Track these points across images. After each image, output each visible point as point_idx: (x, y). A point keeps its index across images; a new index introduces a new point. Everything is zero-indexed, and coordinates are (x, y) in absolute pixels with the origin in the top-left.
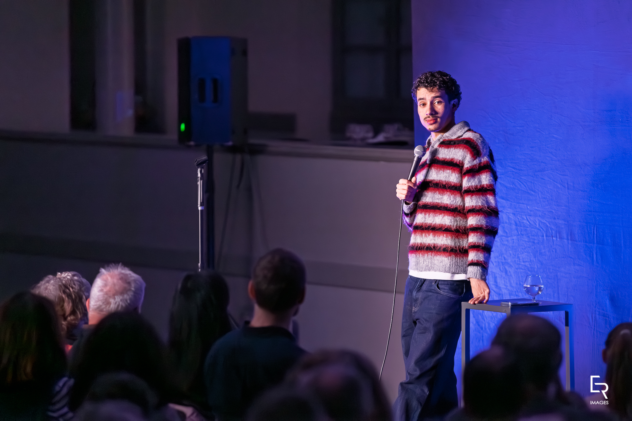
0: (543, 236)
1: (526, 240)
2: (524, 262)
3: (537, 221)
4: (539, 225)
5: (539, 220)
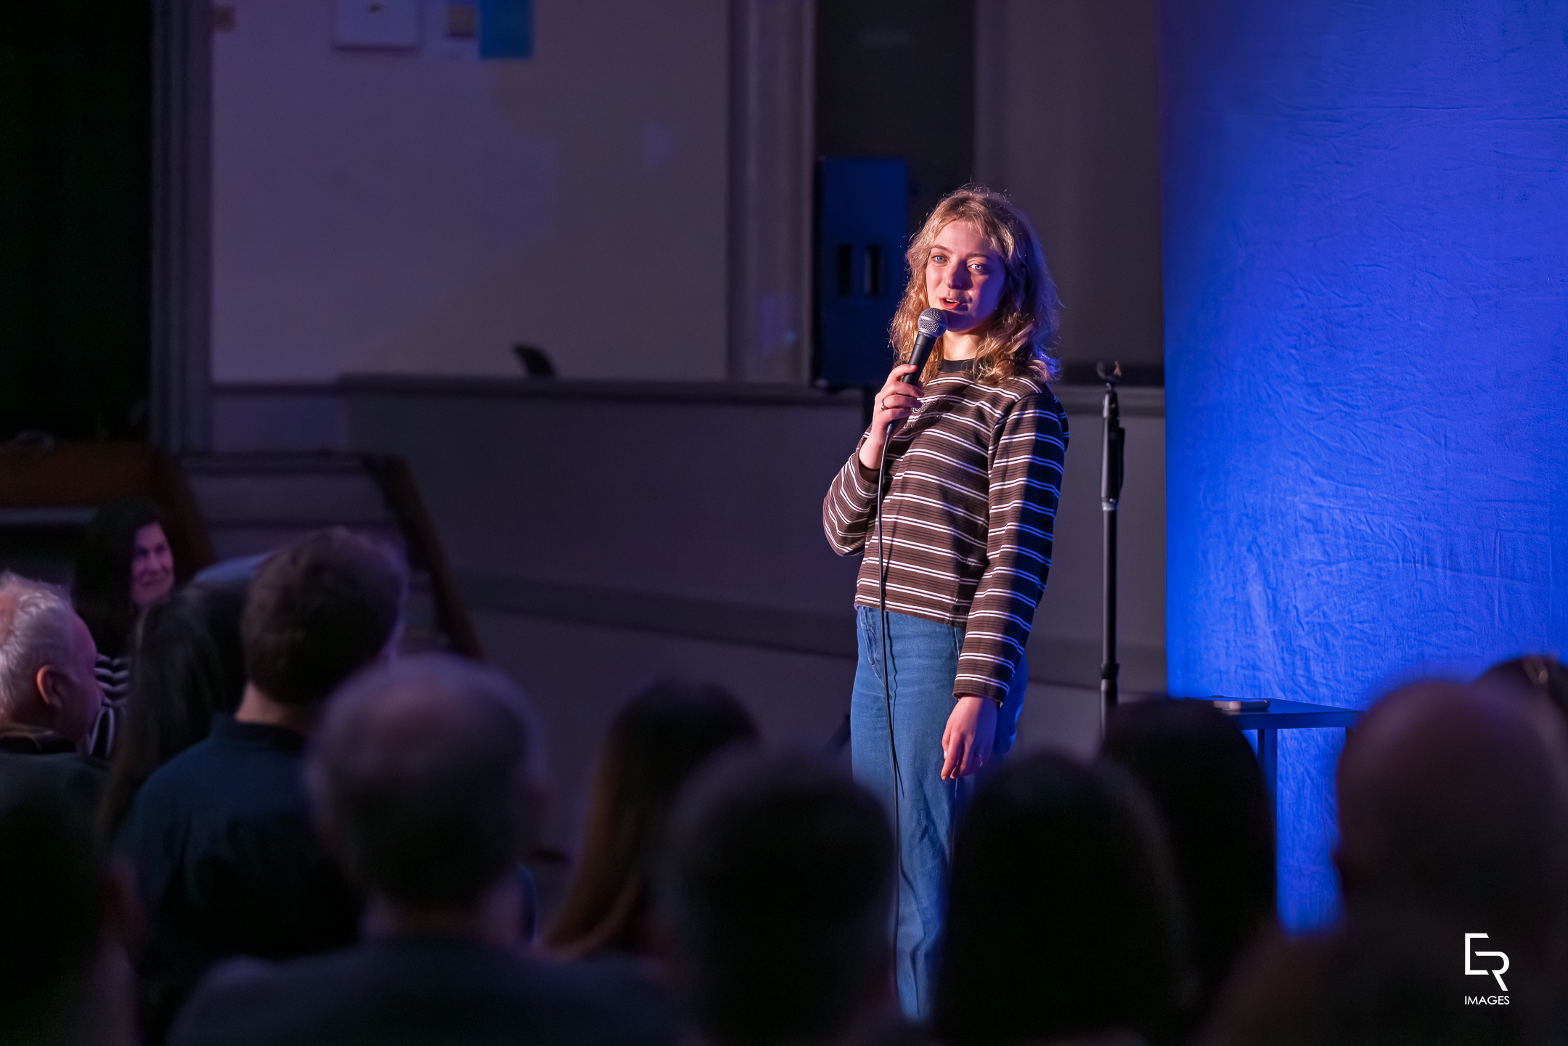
0: (1397, 561)
1: (1366, 570)
3: (1386, 524)
4: (1390, 534)
5: (1389, 523)
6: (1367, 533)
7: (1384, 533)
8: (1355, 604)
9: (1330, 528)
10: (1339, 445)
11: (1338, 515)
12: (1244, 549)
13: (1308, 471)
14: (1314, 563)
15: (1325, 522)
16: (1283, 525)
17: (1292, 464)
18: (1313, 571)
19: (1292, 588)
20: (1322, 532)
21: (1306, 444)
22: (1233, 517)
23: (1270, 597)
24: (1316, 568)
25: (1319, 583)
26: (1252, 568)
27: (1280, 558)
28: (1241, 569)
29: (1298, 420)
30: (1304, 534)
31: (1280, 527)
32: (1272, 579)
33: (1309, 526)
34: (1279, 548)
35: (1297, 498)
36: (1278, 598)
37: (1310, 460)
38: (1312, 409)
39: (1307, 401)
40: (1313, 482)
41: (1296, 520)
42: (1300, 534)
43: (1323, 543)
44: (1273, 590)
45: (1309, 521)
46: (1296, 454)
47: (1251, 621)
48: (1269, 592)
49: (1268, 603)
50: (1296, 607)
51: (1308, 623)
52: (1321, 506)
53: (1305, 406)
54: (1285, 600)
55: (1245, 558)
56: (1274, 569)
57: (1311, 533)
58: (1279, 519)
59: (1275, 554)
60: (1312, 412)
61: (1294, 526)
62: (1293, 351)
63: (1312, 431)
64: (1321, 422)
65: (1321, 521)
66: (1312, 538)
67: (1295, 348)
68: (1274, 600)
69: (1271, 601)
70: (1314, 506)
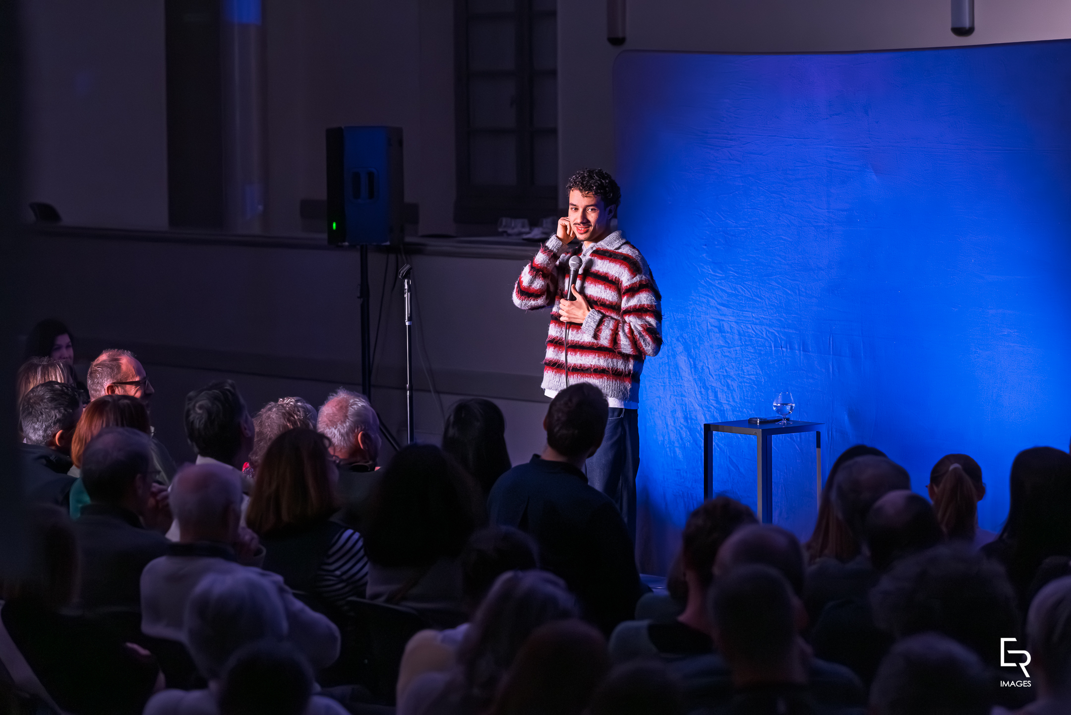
0: (771, 347)
1: (752, 351)
2: (749, 375)
3: (764, 330)
4: (766, 334)
5: (765, 329)
6: (752, 333)
7: (763, 334)
8: (746, 366)
9: (729, 331)
10: (734, 292)
11: (734, 325)
12: (675, 339)
13: (714, 303)
14: (720, 347)
15: (726, 328)
17: (705, 300)
18: (719, 351)
19: (706, 358)
20: (724, 332)
21: (713, 291)
23: (692, 362)
25: (723, 357)
27: (698, 344)
28: (672, 349)
29: (707, 279)
30: (713, 333)
31: (698, 329)
32: (693, 354)
33: (716, 330)
34: (697, 340)
35: (708, 316)
36: (697, 363)
37: (716, 298)
38: (717, 274)
39: (714, 271)
40: (717, 309)
41: (707, 326)
42: (710, 333)
43: (725, 337)
44: (693, 359)
45: (715, 327)
46: (707, 295)
47: (680, 374)
48: (691, 360)
50: (708, 367)
51: (716, 375)
52: (723, 320)
53: (712, 273)
54: (701, 364)
55: (675, 344)
56: (694, 349)
57: (717, 333)
58: (697, 326)
59: (694, 342)
60: (716, 276)
61: (706, 329)
62: (705, 247)
63: (717, 285)
64: (723, 281)
65: (723, 327)
66: (718, 335)
67: (706, 245)
68: (694, 364)
69: (692, 364)
70: (719, 320)
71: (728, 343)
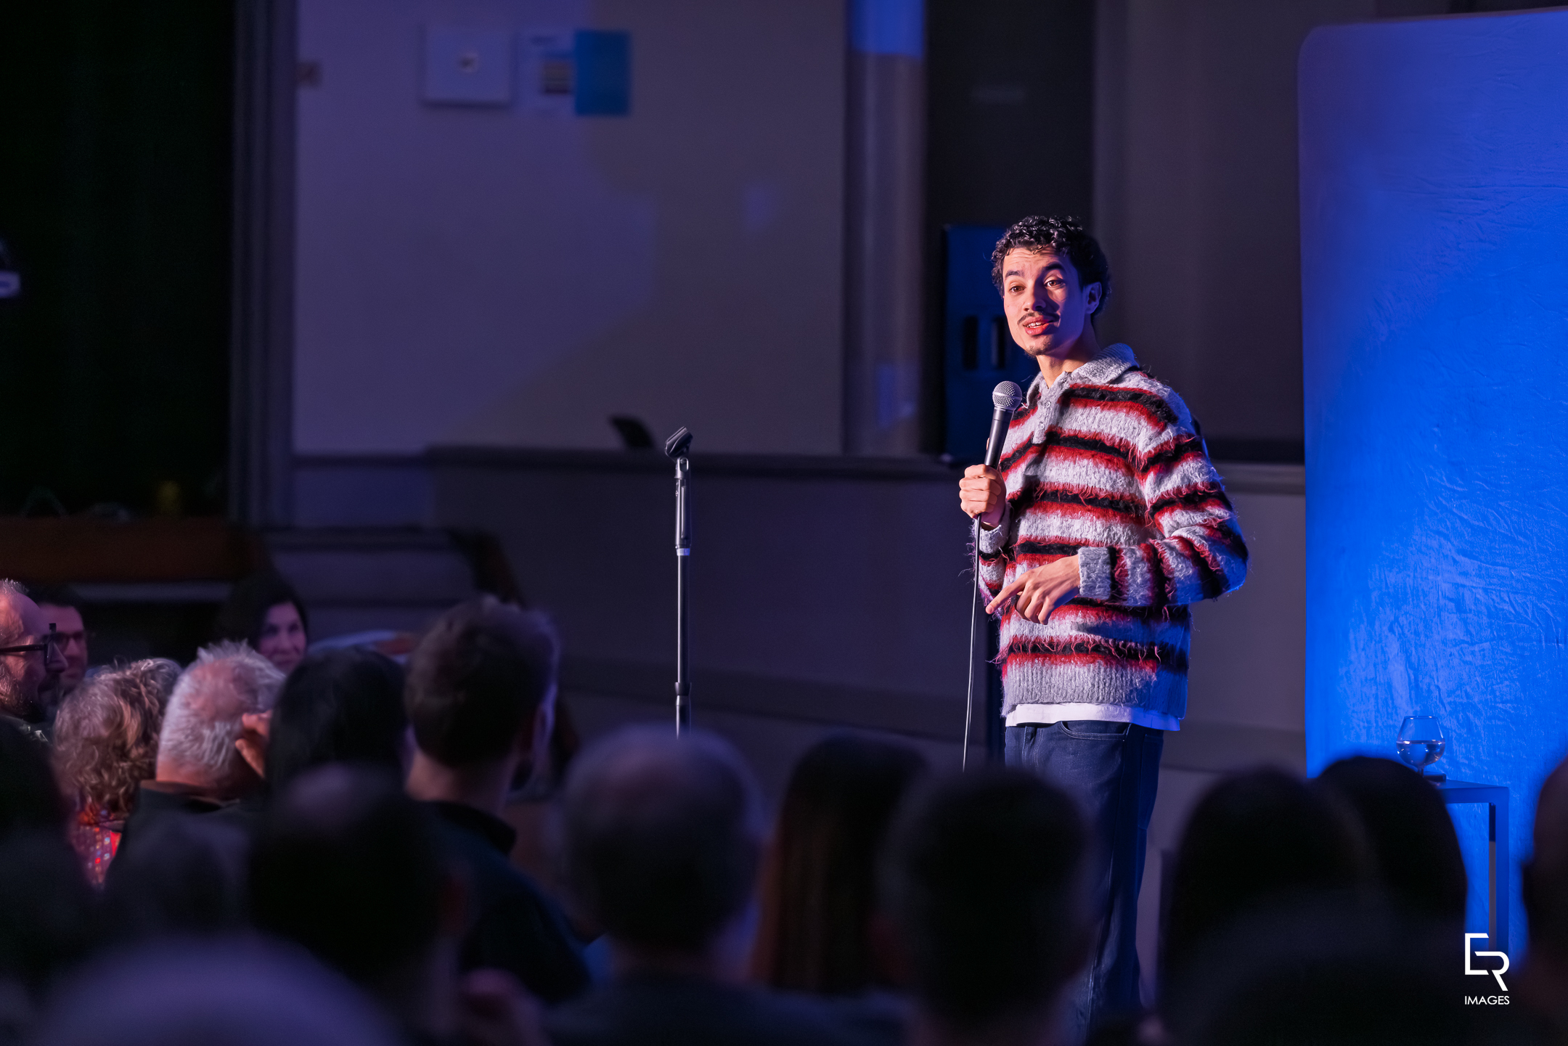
0: (1540, 640)
1: (1508, 650)
2: (1503, 702)
3: (1529, 604)
4: (1533, 614)
5: (1532, 602)
6: (1510, 612)
7: (1527, 613)
8: (1498, 684)
10: (1481, 523)
11: (1480, 595)
12: (1385, 628)
13: (1450, 551)
14: (1457, 643)
15: (1467, 602)
16: (1425, 604)
17: (1435, 544)
18: (1454, 651)
19: (1435, 669)
20: (1465, 612)
21: (1448, 523)
22: (1375, 595)
23: (1413, 677)
24: (1458, 648)
25: (1462, 664)
26: (1394, 648)
27: (1423, 638)
28: (1382, 648)
29: (1441, 499)
30: (1446, 613)
31: (1423, 606)
32: (1414, 659)
33: (1451, 605)
34: (1421, 628)
35: (1439, 578)
36: (1420, 679)
37: (1452, 539)
38: (1456, 487)
39: (1450, 481)
40: (1455, 561)
41: (1438, 600)
42: (1442, 613)
43: (1465, 622)
44: (1414, 668)
45: (1451, 600)
46: (1439, 533)
47: (1393, 703)
48: (1411, 672)
49: (1410, 683)
50: (1438, 687)
51: (1450, 703)
52: (1464, 586)
53: (1448, 485)
54: (1427, 680)
55: (1387, 637)
56: (1416, 649)
57: (1453, 613)
58: (1422, 598)
59: (1417, 633)
60: (1454, 491)
61: (1436, 606)
62: (1436, 429)
63: (1455, 510)
64: (1464, 501)
65: (1463, 600)
66: (1454, 618)
67: (1438, 426)
68: (1416, 680)
69: (1413, 681)
70: (1457, 586)
71: (1471, 634)
